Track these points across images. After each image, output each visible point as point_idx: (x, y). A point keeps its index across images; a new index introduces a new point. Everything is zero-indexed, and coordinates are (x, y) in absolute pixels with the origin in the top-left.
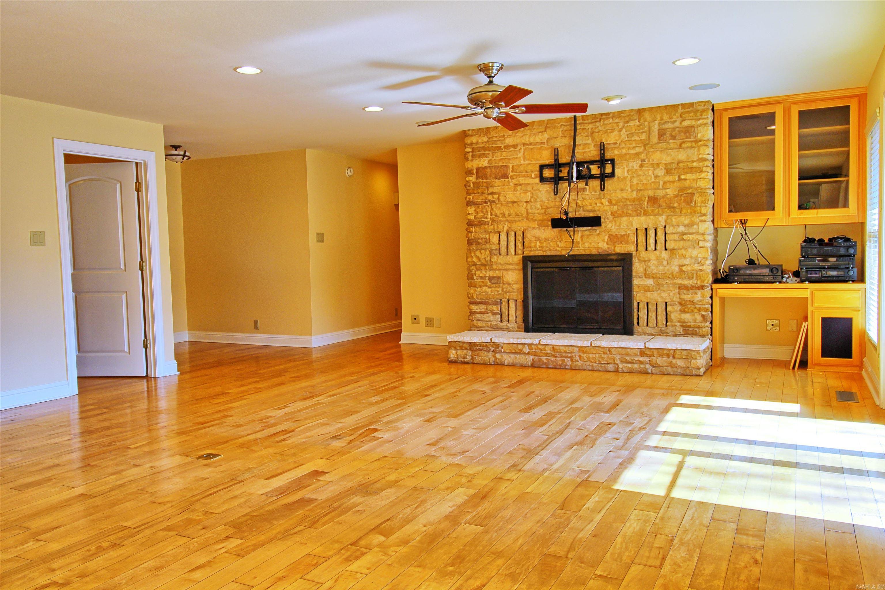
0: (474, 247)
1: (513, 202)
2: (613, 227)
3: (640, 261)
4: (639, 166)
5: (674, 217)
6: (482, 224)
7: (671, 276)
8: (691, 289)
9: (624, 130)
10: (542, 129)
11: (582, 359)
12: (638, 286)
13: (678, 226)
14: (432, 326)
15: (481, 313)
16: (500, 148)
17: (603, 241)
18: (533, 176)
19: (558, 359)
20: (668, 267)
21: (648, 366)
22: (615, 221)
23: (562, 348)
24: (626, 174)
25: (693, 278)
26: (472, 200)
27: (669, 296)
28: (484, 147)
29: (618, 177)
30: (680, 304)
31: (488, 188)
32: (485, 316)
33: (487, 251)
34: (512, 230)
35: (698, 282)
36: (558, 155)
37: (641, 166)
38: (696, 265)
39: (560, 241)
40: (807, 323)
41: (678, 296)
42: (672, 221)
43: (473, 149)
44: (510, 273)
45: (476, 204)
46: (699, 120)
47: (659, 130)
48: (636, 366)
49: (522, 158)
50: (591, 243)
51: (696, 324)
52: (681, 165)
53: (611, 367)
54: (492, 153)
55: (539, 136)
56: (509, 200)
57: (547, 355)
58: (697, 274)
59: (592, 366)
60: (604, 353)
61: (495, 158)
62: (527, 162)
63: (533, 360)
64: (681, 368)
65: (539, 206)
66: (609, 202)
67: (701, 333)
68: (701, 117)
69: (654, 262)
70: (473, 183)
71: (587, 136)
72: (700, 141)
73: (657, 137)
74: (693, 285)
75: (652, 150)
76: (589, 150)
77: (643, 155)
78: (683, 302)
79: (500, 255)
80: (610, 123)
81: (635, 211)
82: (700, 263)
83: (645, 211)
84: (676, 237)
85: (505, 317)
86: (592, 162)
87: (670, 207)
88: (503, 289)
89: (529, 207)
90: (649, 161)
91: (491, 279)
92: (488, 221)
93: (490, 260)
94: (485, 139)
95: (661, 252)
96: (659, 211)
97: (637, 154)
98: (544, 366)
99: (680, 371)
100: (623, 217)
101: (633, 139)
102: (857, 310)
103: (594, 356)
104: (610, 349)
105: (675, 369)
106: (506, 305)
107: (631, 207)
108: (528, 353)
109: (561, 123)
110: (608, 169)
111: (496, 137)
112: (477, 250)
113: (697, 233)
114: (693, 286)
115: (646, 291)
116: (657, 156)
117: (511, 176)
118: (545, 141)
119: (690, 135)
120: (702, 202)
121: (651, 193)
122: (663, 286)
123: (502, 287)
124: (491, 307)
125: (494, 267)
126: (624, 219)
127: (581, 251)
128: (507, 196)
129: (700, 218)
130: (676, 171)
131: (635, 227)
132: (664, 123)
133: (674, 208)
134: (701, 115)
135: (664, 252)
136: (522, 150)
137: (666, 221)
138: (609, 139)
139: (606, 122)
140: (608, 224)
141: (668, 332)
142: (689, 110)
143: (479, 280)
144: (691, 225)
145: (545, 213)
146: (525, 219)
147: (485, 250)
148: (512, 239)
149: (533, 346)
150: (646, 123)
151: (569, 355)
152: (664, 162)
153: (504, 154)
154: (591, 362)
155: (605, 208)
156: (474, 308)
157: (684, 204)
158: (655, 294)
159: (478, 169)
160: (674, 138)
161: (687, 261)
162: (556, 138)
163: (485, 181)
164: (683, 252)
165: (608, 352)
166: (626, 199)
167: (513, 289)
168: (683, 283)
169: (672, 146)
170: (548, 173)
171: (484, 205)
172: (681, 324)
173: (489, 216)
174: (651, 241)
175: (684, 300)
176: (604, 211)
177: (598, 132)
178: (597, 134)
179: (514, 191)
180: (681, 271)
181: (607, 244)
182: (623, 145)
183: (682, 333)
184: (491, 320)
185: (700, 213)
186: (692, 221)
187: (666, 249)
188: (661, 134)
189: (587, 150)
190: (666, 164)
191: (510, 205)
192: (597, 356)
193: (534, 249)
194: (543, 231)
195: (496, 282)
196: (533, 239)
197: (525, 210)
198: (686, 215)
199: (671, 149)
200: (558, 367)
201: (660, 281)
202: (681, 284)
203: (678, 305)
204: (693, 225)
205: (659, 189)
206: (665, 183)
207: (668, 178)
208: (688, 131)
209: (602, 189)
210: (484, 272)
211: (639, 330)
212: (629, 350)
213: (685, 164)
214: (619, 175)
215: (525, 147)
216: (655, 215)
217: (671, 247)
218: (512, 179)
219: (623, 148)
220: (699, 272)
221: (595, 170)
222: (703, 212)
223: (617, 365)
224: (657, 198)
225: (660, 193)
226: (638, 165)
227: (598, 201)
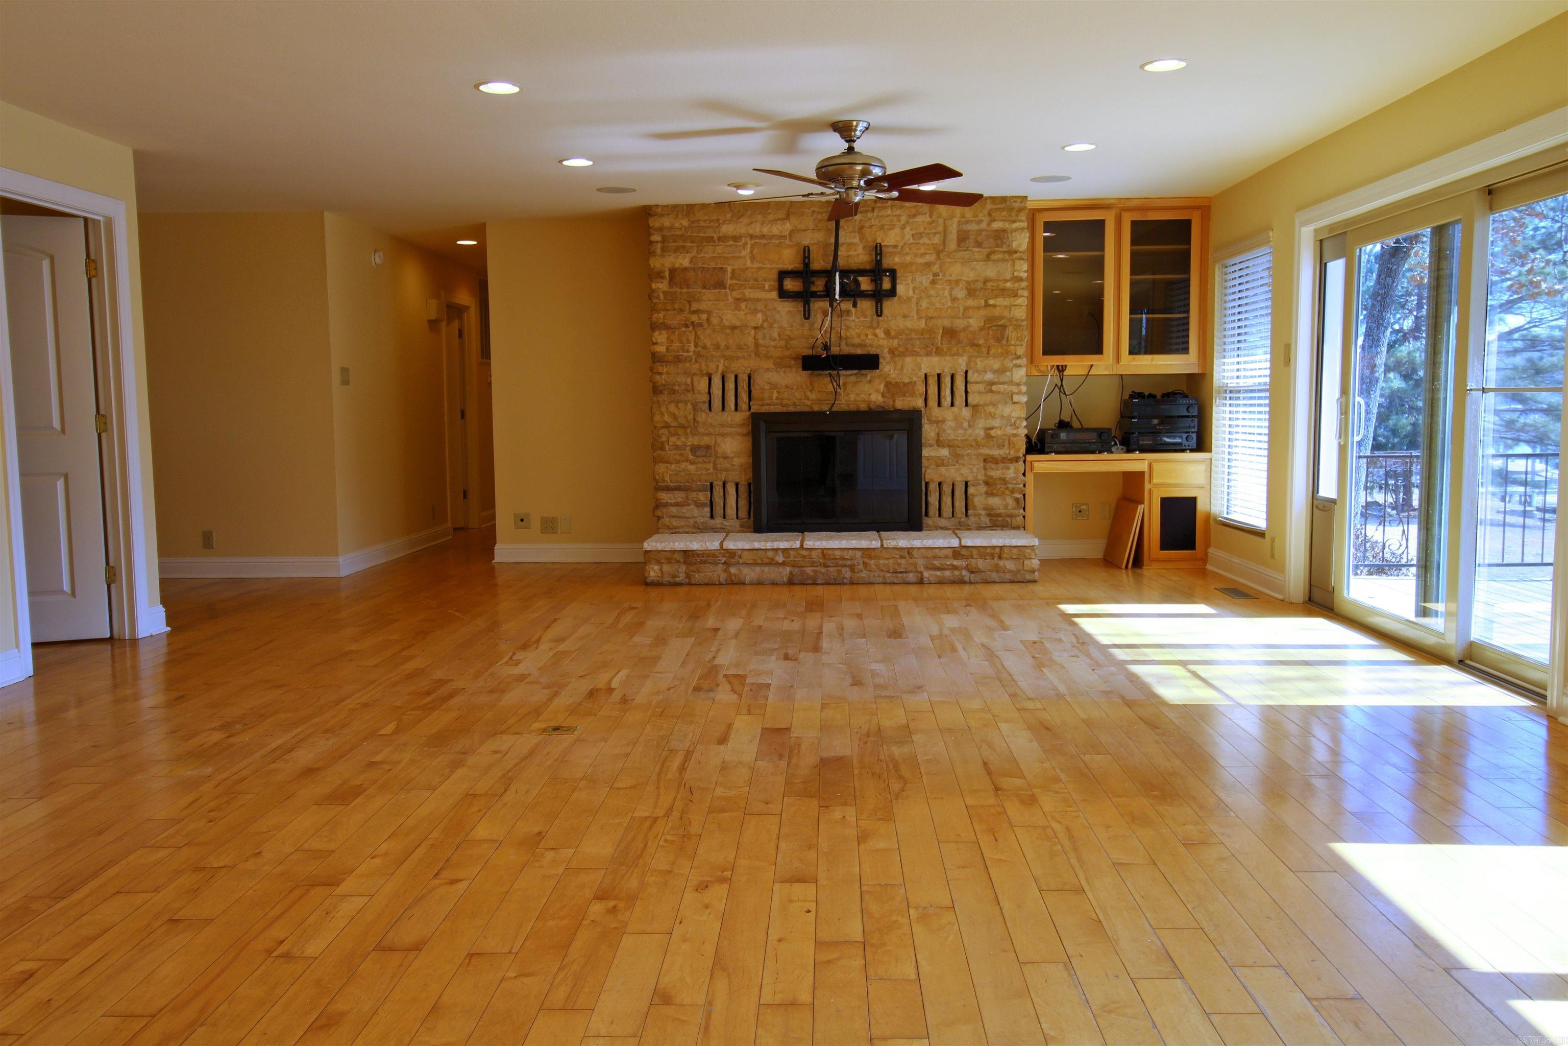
0: (665, 397)
1: (734, 328)
2: (892, 371)
3: (931, 422)
4: (930, 283)
5: (979, 359)
6: (680, 361)
7: (974, 444)
8: (1003, 463)
9: (908, 228)
10: (781, 214)
11: (868, 568)
12: (928, 458)
13: (985, 372)
14: (553, 530)
15: (677, 504)
16: (710, 239)
17: (877, 391)
18: (767, 287)
19: (831, 569)
20: (970, 431)
21: (964, 573)
22: (895, 362)
23: (838, 553)
24: (911, 293)
25: (1004, 446)
26: (661, 321)
27: (972, 472)
28: (682, 235)
29: (900, 297)
30: (987, 483)
31: (690, 303)
32: (684, 509)
33: (689, 404)
34: (732, 372)
35: (1012, 452)
36: (809, 257)
37: (933, 282)
38: (1009, 428)
39: (811, 391)
40: (1143, 506)
41: (983, 472)
42: (977, 364)
43: (664, 237)
44: (728, 440)
45: (670, 328)
46: (1014, 222)
47: (958, 232)
48: (947, 573)
49: (748, 258)
50: (858, 395)
51: (1009, 512)
52: (989, 285)
53: (911, 577)
54: (698, 247)
55: (778, 226)
56: (727, 324)
57: (813, 564)
58: (1009, 441)
59: (884, 577)
60: (902, 557)
61: (702, 255)
62: (756, 265)
63: (791, 573)
64: (1010, 571)
65: (776, 335)
66: (885, 334)
67: (1014, 523)
68: (1016, 218)
69: (950, 424)
70: (663, 292)
71: (851, 232)
72: (1016, 252)
73: (955, 242)
74: (1004, 456)
75: (949, 260)
76: (855, 253)
77: (936, 266)
78: (992, 481)
79: (710, 410)
80: (888, 216)
81: (924, 348)
82: (1015, 426)
83: (937, 348)
84: (981, 387)
85: (718, 510)
86: (862, 272)
87: (974, 345)
88: (715, 465)
89: (760, 335)
90: (944, 275)
91: (694, 449)
92: (690, 357)
93: (694, 419)
94: (685, 223)
95: (961, 410)
96: (958, 350)
97: (928, 265)
98: (810, 581)
99: (1008, 576)
100: (907, 356)
101: (922, 241)
102: (1201, 487)
103: (886, 562)
104: (909, 551)
105: (1001, 574)
106: (722, 490)
107: (918, 342)
108: (783, 564)
109: (812, 209)
110: (886, 285)
111: (705, 221)
112: (670, 402)
113: (1011, 383)
114: (1004, 458)
115: (938, 466)
116: (956, 270)
117: (730, 285)
118: (787, 233)
119: (1003, 243)
120: (1017, 340)
121: (947, 323)
122: (963, 458)
123: (714, 461)
124: (694, 495)
125: (701, 430)
126: (909, 360)
127: (842, 406)
128: (725, 318)
129: (1014, 362)
130: (982, 294)
131: (924, 372)
132: (967, 222)
133: (978, 345)
134: (1017, 215)
135: (964, 409)
136: (749, 246)
137: (967, 365)
138: (889, 239)
139: (881, 213)
140: (887, 367)
141: (970, 523)
142: (1000, 206)
143: (674, 452)
144: (1002, 371)
145: (786, 346)
146: (753, 355)
147: (686, 403)
148: (730, 386)
149: (791, 553)
150: (941, 221)
151: (849, 563)
152: (965, 279)
153: (719, 249)
154: (882, 571)
155: (881, 342)
156: (665, 497)
157: (992, 340)
158: (952, 470)
159: (673, 271)
160: (979, 245)
161: (996, 423)
162: (805, 230)
163: (685, 290)
164: (991, 409)
165: (907, 555)
166: (911, 330)
167: (734, 465)
168: (991, 453)
169: (977, 256)
170: (790, 285)
171: (684, 329)
172: (987, 512)
173: (692, 348)
174: (947, 393)
175: (991, 477)
176: (879, 346)
177: (871, 227)
178: (869, 229)
179: (736, 309)
180: (988, 436)
181: (883, 396)
182: (907, 250)
183: (989, 525)
184: (695, 515)
185: (1015, 354)
186: (1004, 365)
187: (967, 405)
188: (962, 238)
189: (852, 253)
190: (968, 282)
191: (728, 331)
192: (891, 561)
193: (769, 402)
194: (783, 374)
195: (703, 454)
196: (767, 387)
197: (753, 340)
198: (995, 357)
199: (975, 260)
200: (832, 581)
201: (959, 451)
202: (988, 455)
203: (983, 485)
204: (1006, 371)
205: (959, 318)
206: (966, 309)
207: (971, 302)
208: (1000, 236)
209: (879, 313)
210: (683, 439)
211: (928, 522)
212: (937, 551)
213: (995, 284)
214: (902, 294)
215: (753, 241)
216: (953, 355)
217: (975, 403)
218: (733, 290)
219: (907, 254)
220: (1012, 438)
221: (865, 284)
222: (1018, 353)
223: (921, 573)
224: (956, 331)
225: (960, 323)
226: (928, 281)
227: (870, 332)
